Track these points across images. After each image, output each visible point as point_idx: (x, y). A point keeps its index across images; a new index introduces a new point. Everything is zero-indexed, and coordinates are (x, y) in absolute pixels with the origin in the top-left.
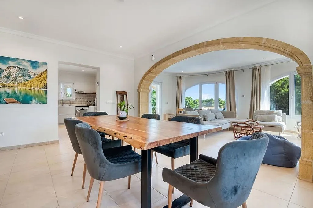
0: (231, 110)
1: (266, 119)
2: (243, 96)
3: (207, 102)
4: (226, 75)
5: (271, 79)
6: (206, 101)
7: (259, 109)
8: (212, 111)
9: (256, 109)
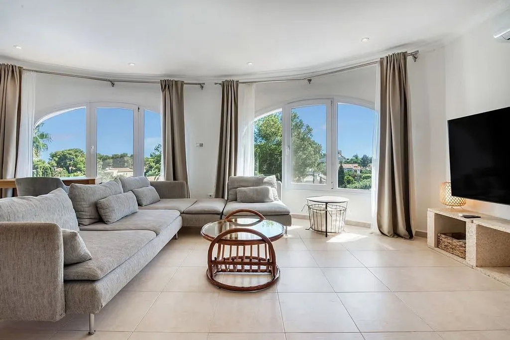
0: (175, 179)
1: (255, 196)
2: (201, 145)
3: (115, 158)
4: (163, 89)
5: (256, 112)
6: (112, 158)
7: (235, 175)
8: (125, 186)
9: (230, 175)
